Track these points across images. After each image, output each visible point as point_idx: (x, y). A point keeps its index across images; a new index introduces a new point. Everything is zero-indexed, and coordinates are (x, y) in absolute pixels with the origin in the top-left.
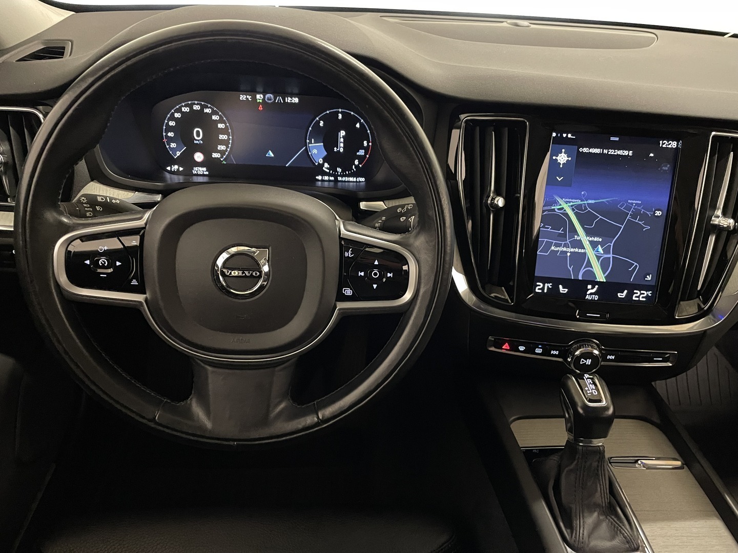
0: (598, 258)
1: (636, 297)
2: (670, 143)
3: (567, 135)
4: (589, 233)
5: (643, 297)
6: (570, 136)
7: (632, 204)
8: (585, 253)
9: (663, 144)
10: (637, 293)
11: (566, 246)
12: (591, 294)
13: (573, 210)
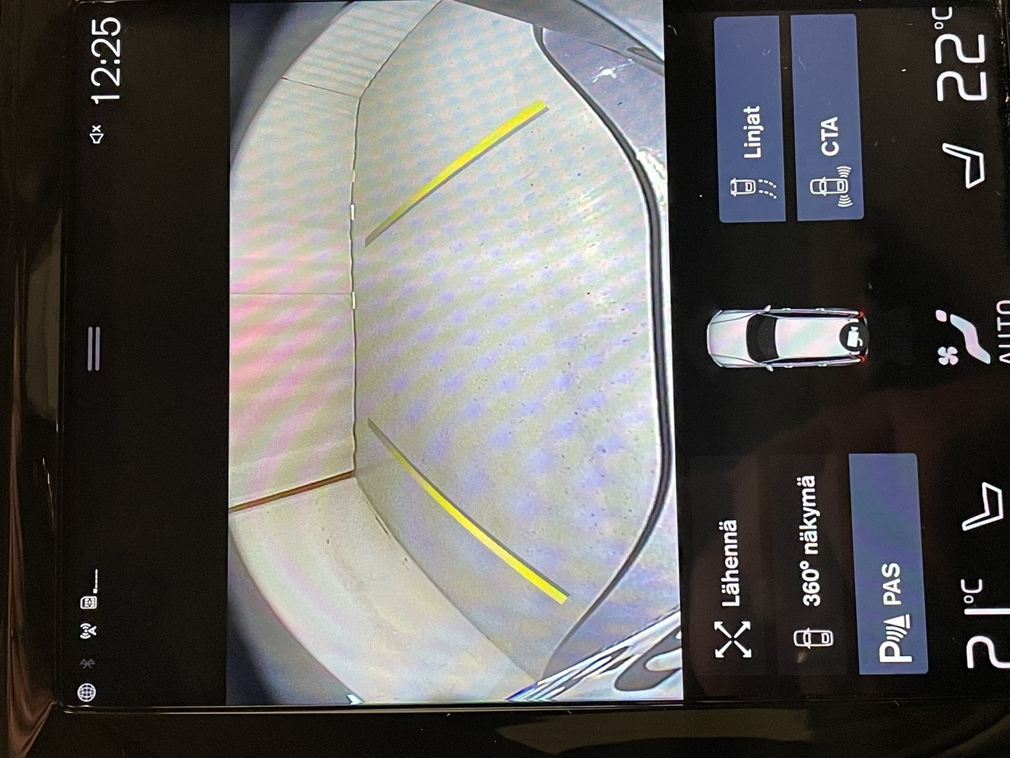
1: (973, 88)
2: (100, 47)
3: (89, 616)
5: (971, 50)
6: (90, 602)
9: (107, 87)
10: (951, 83)
12: (988, 339)
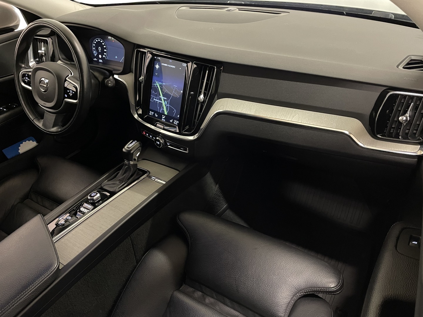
0: (166, 105)
3: (159, 58)
4: (163, 96)
7: (175, 86)
8: (162, 103)
11: (157, 99)
13: (160, 86)
